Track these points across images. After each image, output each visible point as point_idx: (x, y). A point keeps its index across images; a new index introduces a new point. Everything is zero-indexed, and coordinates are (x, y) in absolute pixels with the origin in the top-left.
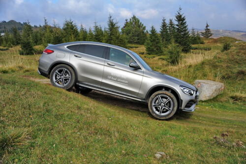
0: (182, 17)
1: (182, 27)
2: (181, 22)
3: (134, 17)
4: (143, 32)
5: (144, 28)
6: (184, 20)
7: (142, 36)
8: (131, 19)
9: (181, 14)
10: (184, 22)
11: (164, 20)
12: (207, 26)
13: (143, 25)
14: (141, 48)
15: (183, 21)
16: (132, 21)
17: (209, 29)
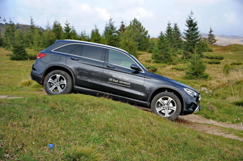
0: (194, 22)
1: (194, 33)
2: (192, 27)
3: (135, 21)
4: (145, 37)
5: (146, 32)
6: (196, 25)
7: (144, 41)
8: (131, 22)
9: (193, 18)
10: (196, 27)
11: (169, 25)
12: (211, 32)
13: (144, 29)
14: (145, 55)
15: (194, 26)
16: (132, 24)
17: (213, 35)
